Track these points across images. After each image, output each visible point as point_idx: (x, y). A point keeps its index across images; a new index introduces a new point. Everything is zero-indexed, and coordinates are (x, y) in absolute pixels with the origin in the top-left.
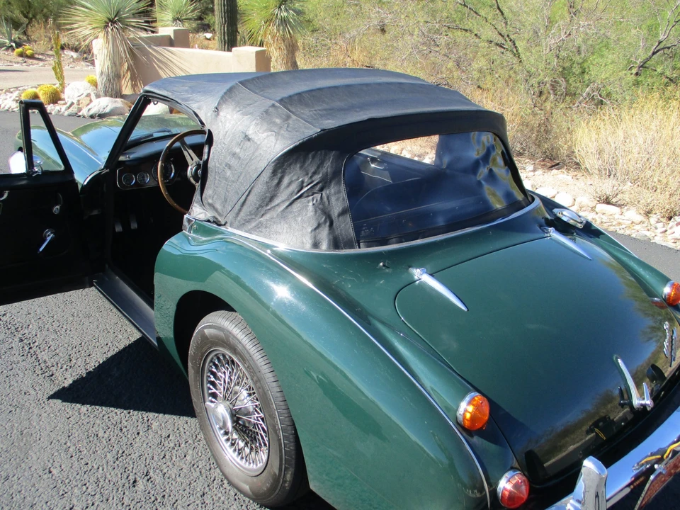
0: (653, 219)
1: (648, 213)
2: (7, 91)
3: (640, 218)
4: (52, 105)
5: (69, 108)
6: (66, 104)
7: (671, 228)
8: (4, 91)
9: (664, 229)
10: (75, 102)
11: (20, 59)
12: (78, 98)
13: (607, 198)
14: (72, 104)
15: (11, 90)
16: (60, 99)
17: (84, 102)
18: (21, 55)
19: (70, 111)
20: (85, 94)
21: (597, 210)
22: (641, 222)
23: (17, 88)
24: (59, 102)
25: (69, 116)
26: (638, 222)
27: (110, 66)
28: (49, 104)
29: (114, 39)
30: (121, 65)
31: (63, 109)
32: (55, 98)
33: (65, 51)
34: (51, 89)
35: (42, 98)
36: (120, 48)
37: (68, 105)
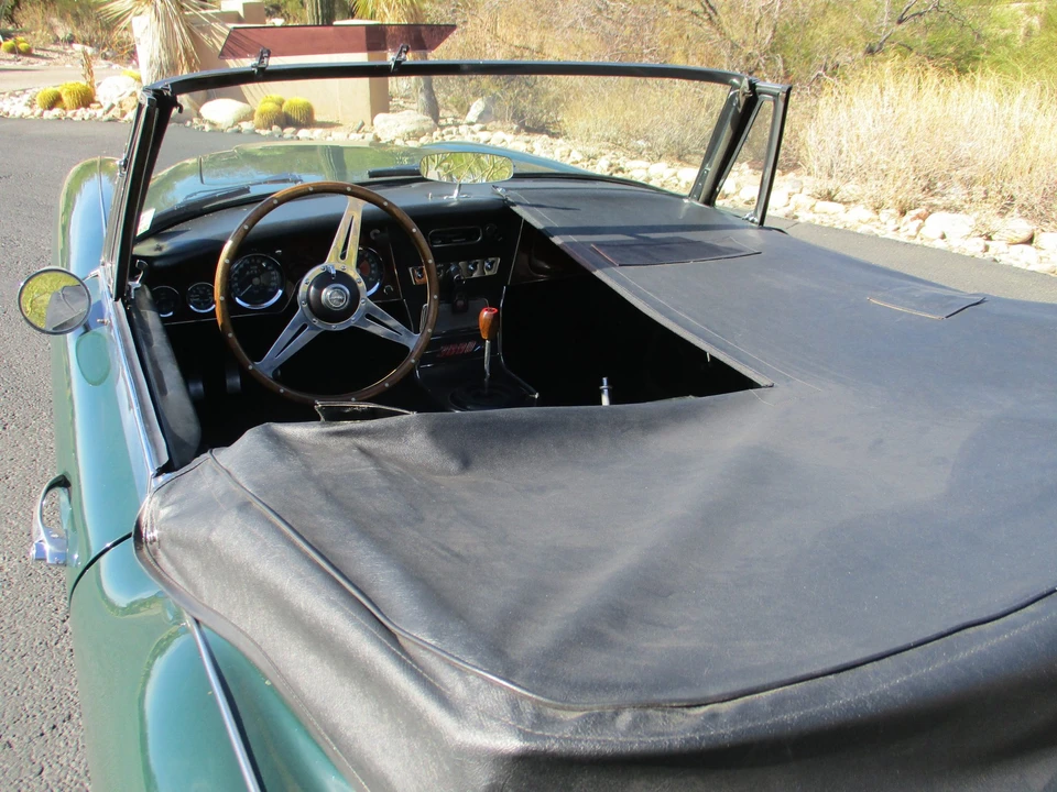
0: (884, 214)
1: (877, 209)
2: (11, 95)
3: (870, 214)
4: (83, 109)
5: (108, 112)
6: (101, 107)
7: (905, 224)
8: (7, 95)
9: (897, 226)
10: (116, 103)
11: (12, 56)
12: (119, 99)
13: (829, 193)
14: (113, 106)
15: (17, 93)
16: (93, 102)
17: (128, 103)
18: (13, 50)
19: (110, 115)
20: (129, 93)
21: (816, 209)
22: (871, 220)
23: (24, 91)
24: (92, 105)
25: (109, 120)
26: (865, 220)
27: (163, 52)
28: (78, 108)
29: (166, 14)
30: (176, 52)
31: (100, 113)
32: (86, 99)
33: (74, 45)
34: (78, 87)
35: (66, 99)
36: (176, 26)
37: (106, 108)
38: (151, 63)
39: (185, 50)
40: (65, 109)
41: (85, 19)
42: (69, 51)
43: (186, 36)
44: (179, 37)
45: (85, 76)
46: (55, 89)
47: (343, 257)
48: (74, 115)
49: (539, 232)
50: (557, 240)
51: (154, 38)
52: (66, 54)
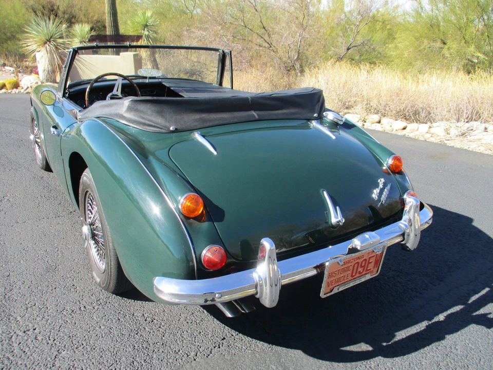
4: (15, 89)
5: (26, 90)
6: (23, 88)
12: (31, 85)
14: (28, 87)
16: (19, 87)
20: (34, 83)
25: (27, 93)
27: (49, 66)
28: (13, 89)
29: (51, 51)
30: (55, 65)
31: (22, 91)
32: (16, 85)
33: (5, 67)
34: (13, 80)
35: (7, 86)
36: (55, 55)
37: (25, 88)
38: (44, 70)
39: (58, 65)
40: (7, 89)
41: (9, 56)
42: (4, 70)
43: (59, 59)
44: (56, 60)
45: (15, 77)
46: (3, 82)
47: (117, 91)
48: (12, 92)
49: (168, 87)
50: (172, 88)
51: (45, 61)
52: (3, 71)
